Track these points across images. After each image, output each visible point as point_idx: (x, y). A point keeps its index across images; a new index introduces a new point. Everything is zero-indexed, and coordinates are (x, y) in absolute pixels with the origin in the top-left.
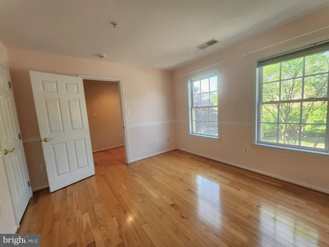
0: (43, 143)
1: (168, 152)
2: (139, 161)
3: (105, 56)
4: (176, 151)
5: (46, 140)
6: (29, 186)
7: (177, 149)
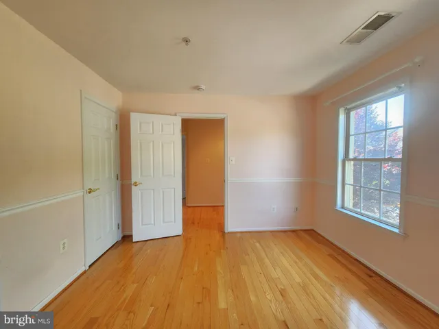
0: (133, 187)
1: (294, 231)
2: (241, 232)
3: (203, 87)
4: (311, 232)
5: (136, 184)
6: (119, 228)
7: (313, 230)
